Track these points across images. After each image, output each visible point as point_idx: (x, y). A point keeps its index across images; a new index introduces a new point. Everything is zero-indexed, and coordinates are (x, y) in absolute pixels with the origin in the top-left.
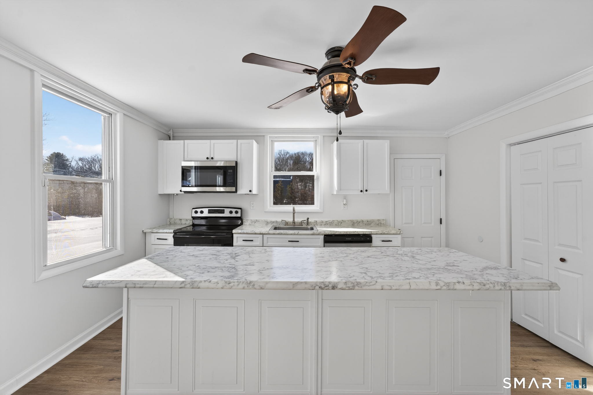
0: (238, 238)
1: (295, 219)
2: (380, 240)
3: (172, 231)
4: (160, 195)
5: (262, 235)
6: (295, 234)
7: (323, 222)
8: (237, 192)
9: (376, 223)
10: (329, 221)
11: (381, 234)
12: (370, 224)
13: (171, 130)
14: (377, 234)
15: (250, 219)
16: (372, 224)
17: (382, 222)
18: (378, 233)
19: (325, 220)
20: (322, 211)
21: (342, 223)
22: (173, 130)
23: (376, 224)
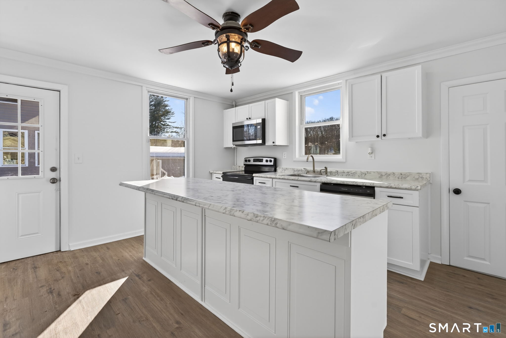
0: (257, 180)
1: (315, 169)
2: (386, 195)
3: (222, 173)
4: (225, 148)
5: (271, 179)
6: (295, 180)
7: (344, 172)
8: (265, 144)
9: (414, 177)
10: (351, 171)
11: (387, 187)
12: (405, 178)
13: (234, 101)
14: (381, 187)
15: (282, 167)
16: (408, 178)
17: (425, 177)
18: (382, 185)
19: (346, 170)
20: (345, 161)
21: (366, 174)
22: (235, 101)
23: (414, 179)
